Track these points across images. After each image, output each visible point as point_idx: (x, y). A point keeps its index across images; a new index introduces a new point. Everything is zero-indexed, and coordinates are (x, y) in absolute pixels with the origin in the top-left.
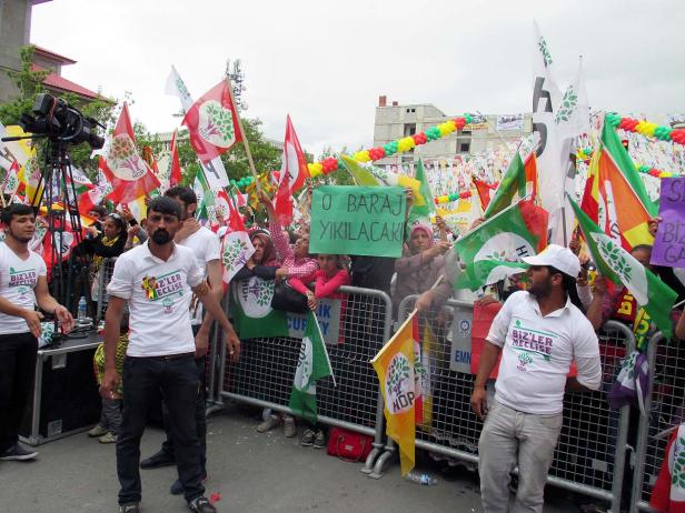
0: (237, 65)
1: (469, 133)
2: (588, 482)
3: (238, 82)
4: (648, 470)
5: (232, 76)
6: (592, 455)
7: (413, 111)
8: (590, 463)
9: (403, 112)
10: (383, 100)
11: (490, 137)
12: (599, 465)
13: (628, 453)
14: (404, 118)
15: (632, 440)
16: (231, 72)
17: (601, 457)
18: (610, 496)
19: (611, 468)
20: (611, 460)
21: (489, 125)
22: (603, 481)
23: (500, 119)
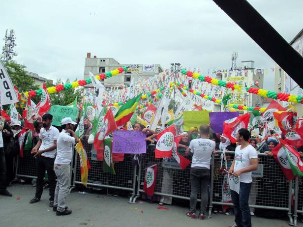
0: (12, 32)
1: (130, 72)
2: (127, 187)
3: (12, 41)
4: (141, 181)
5: (9, 38)
6: (128, 179)
7: (104, 61)
8: (128, 181)
9: (99, 61)
10: (89, 55)
11: (141, 75)
12: (130, 182)
13: (137, 177)
14: (99, 64)
15: (137, 174)
16: (8, 35)
17: (130, 180)
18: (132, 189)
19: (133, 182)
20: (133, 180)
21: (140, 69)
22: (131, 186)
23: (145, 67)
